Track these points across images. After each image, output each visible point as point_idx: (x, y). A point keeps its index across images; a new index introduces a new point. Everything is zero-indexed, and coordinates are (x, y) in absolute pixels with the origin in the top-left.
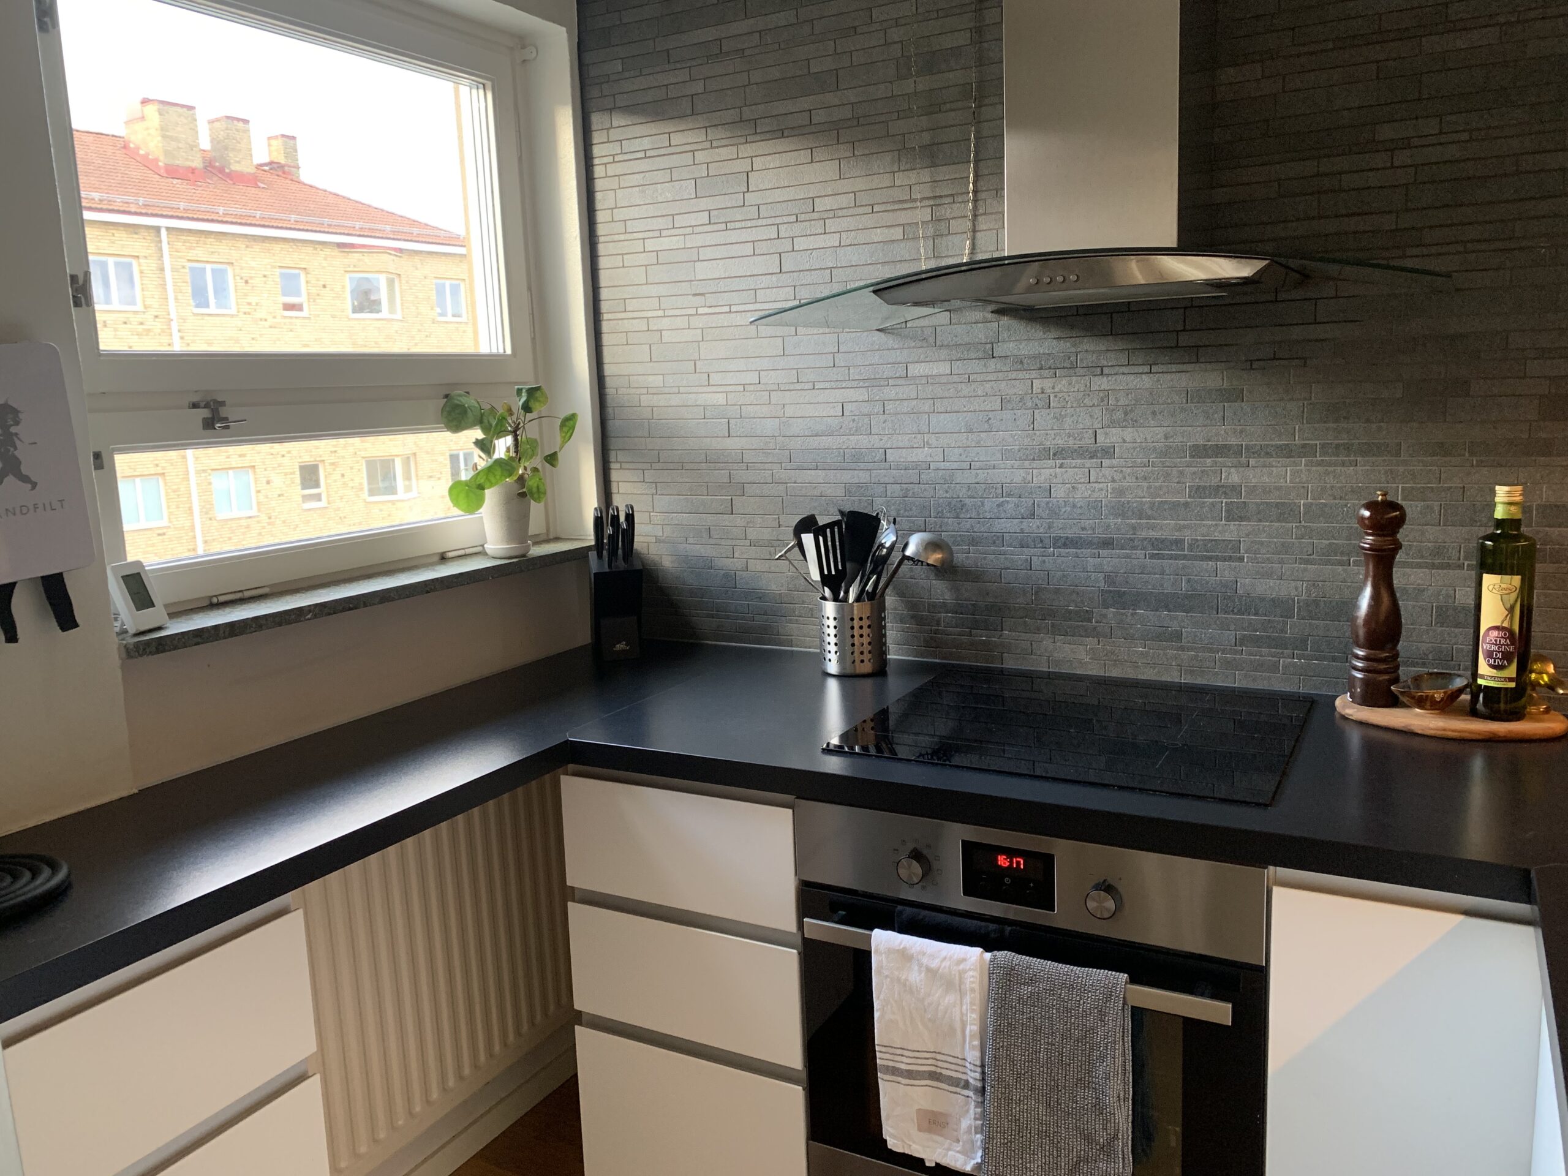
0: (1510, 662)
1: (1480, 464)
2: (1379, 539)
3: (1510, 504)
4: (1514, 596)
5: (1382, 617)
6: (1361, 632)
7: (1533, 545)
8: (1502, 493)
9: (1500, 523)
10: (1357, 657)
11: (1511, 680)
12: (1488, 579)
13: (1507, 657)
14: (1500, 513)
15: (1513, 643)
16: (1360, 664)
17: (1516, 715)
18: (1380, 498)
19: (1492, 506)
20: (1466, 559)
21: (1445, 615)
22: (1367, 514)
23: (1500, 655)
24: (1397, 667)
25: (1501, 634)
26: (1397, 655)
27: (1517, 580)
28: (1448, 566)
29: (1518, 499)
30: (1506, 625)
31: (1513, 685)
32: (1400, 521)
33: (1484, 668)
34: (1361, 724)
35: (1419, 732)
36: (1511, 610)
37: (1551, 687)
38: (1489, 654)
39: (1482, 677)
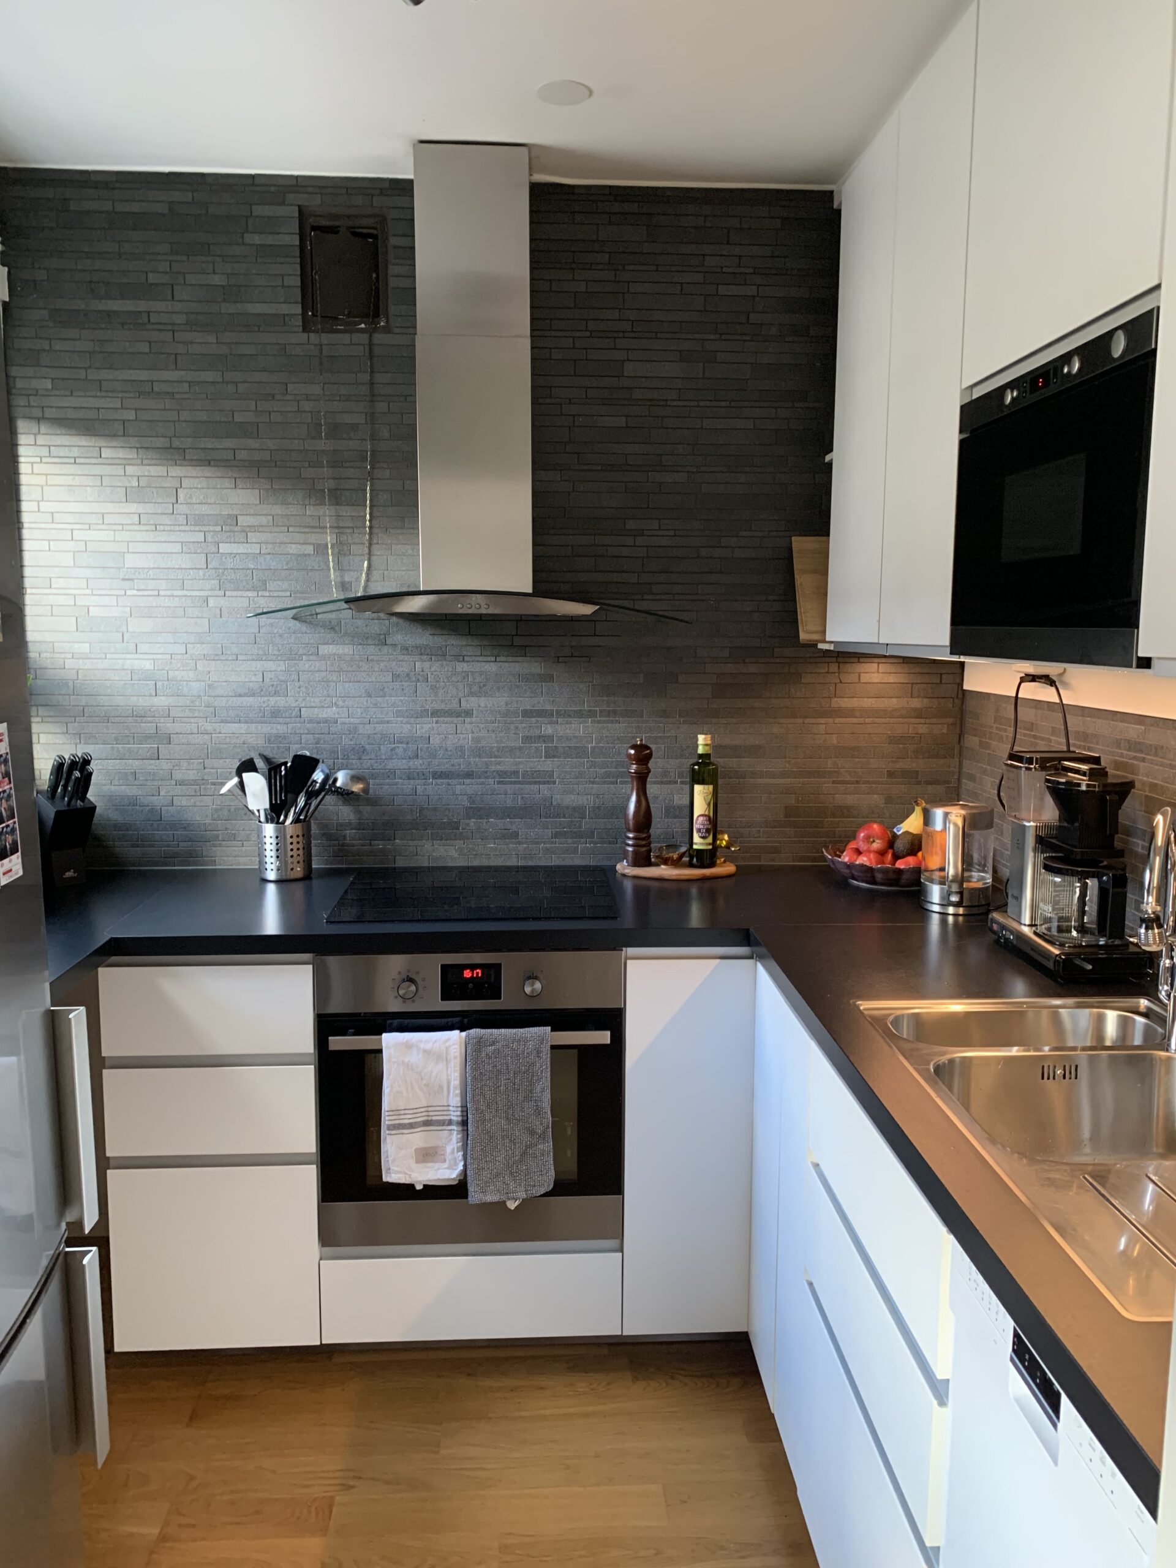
0: (709, 835)
1: (684, 722)
2: (640, 766)
3: (707, 745)
4: (710, 796)
5: (642, 813)
6: (631, 823)
7: (716, 769)
8: (701, 739)
9: (701, 756)
10: (629, 838)
11: (710, 844)
12: (698, 788)
13: (708, 831)
14: (701, 750)
15: (710, 823)
16: (630, 842)
17: (712, 865)
18: (639, 743)
19: (697, 746)
20: (679, 778)
21: (671, 811)
22: (632, 752)
23: (704, 831)
24: (650, 843)
25: (705, 818)
26: (649, 836)
27: (711, 787)
28: (670, 782)
29: (709, 742)
30: (707, 813)
31: (710, 847)
32: (650, 756)
33: (696, 838)
34: (635, 877)
35: (667, 878)
36: (709, 805)
37: (728, 847)
38: (699, 830)
39: (696, 844)
